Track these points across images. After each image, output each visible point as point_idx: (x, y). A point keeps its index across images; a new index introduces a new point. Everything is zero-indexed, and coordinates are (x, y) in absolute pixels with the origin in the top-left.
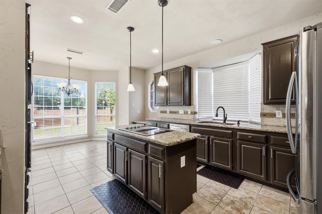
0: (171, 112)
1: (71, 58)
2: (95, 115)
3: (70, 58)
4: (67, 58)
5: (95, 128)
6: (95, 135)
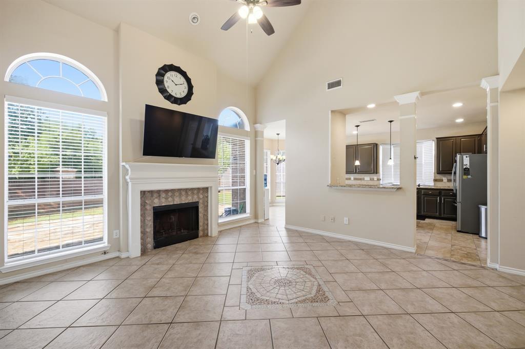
0: (355, 179)
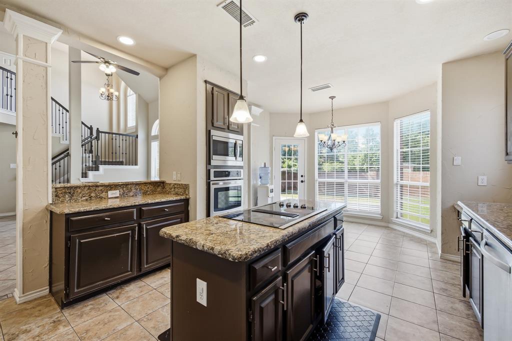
1: (334, 97)
2: (395, 181)
3: (332, 98)
4: (330, 98)
5: (395, 205)
6: (394, 219)
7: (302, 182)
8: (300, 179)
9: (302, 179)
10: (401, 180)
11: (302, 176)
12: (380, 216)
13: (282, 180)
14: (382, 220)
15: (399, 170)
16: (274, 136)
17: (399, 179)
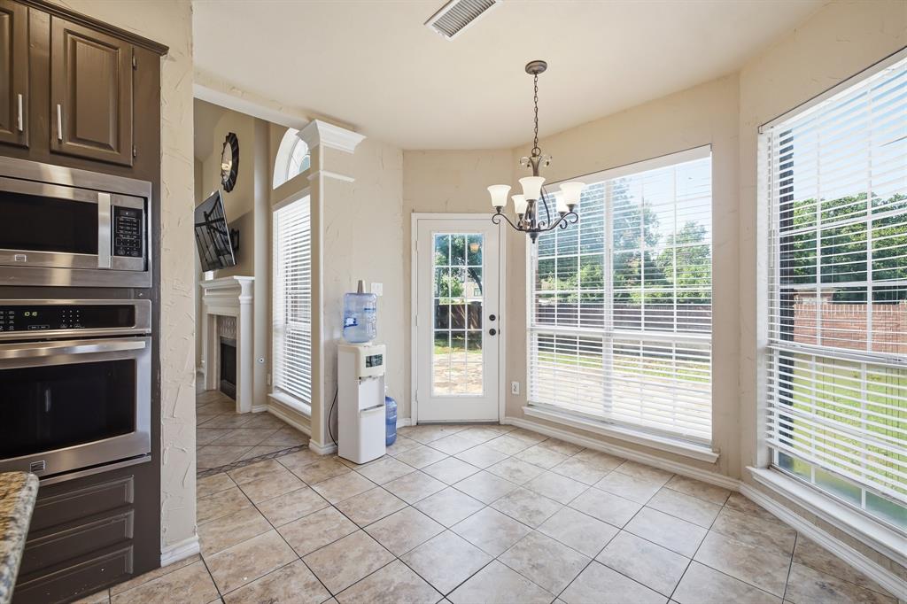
2: (763, 340)
5: (762, 423)
6: (759, 471)
7: (492, 332)
8: (487, 324)
9: (494, 325)
10: (784, 337)
11: (492, 318)
12: (708, 451)
13: (437, 327)
14: (716, 466)
15: (777, 300)
16: (413, 211)
17: (778, 332)
